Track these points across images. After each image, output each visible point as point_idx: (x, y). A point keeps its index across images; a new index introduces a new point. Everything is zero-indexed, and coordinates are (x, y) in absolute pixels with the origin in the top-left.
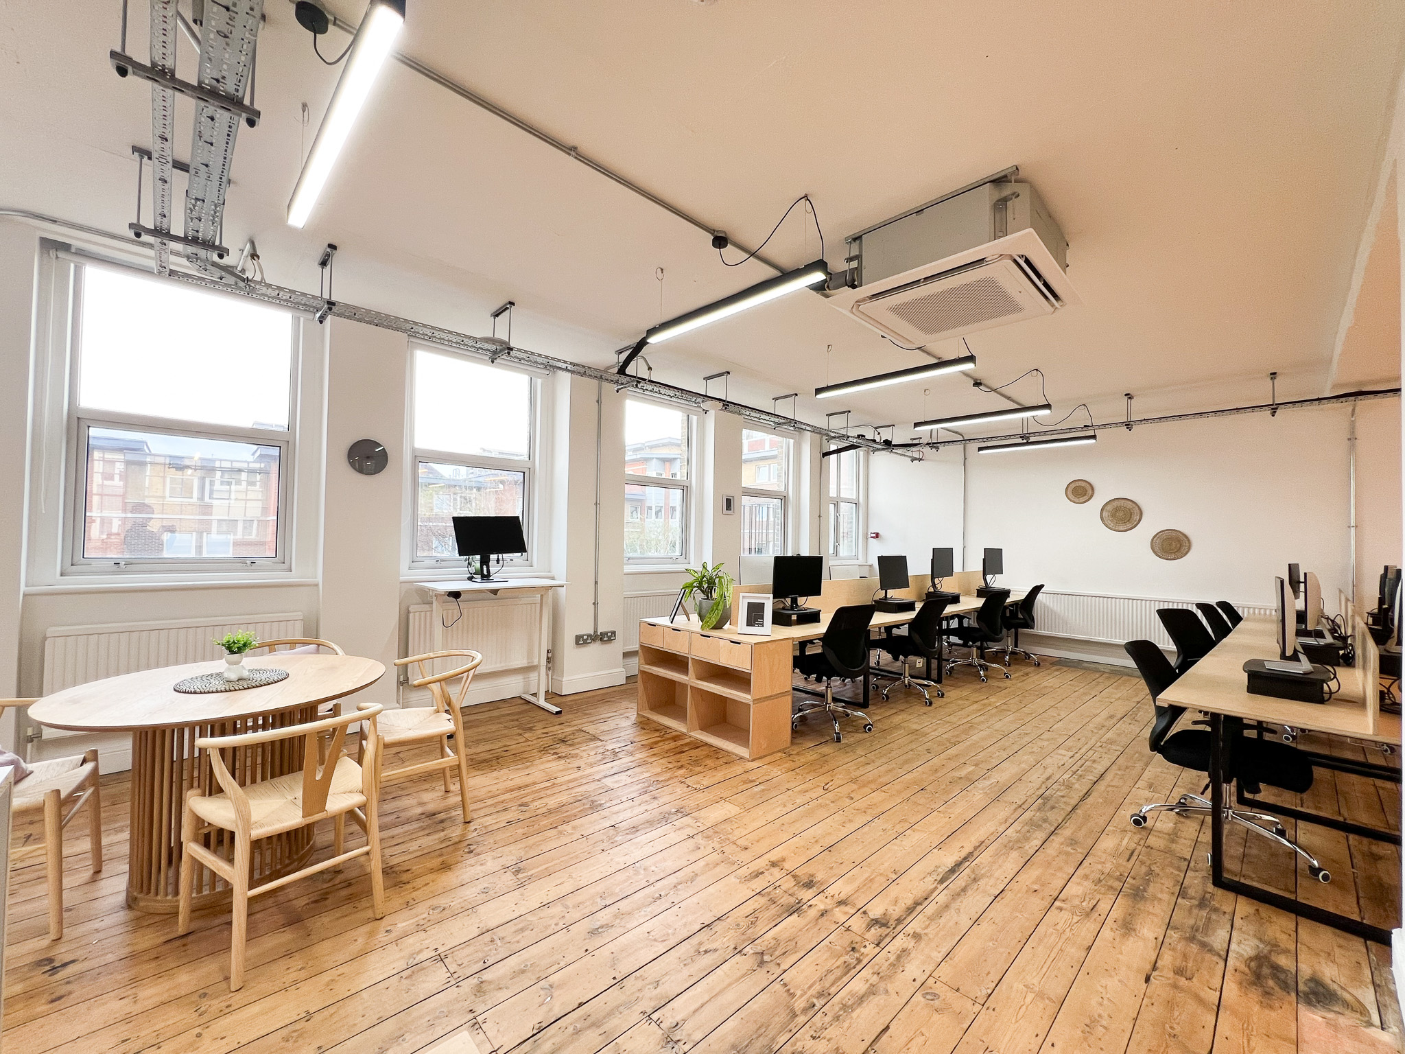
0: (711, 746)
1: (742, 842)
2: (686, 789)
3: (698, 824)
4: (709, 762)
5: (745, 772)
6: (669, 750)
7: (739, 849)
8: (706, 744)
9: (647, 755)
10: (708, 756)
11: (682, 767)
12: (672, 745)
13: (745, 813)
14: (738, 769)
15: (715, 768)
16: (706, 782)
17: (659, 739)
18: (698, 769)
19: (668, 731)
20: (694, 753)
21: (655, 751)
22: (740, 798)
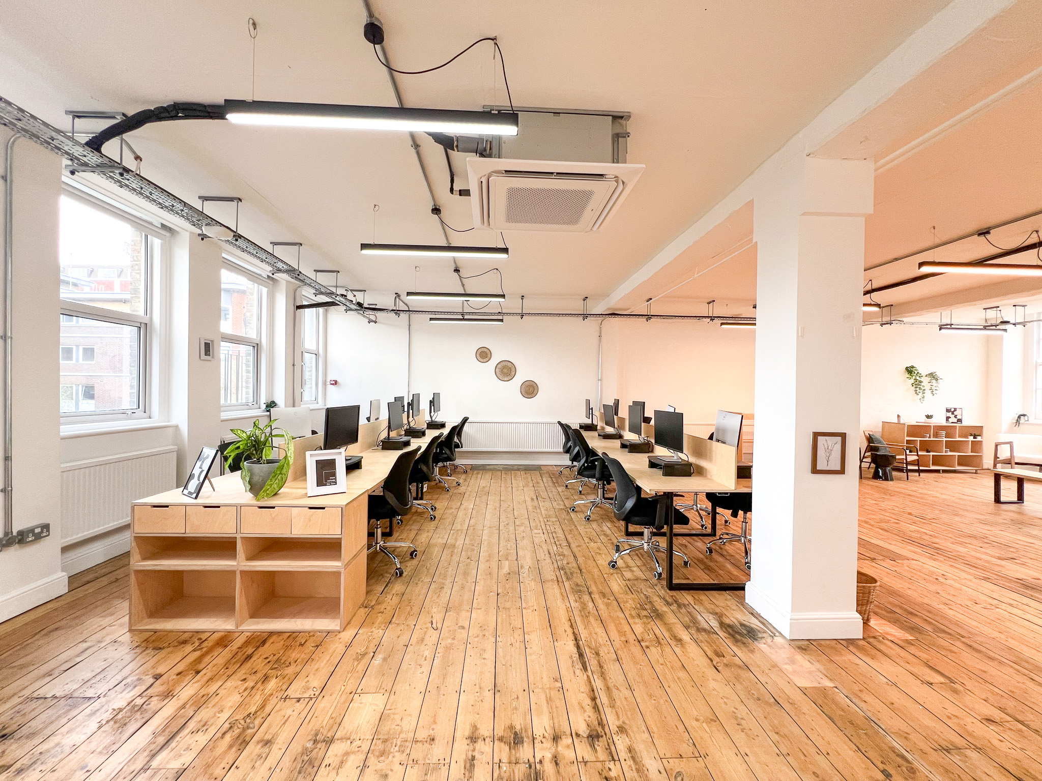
0: (280, 633)
1: (422, 735)
2: (299, 706)
3: (355, 744)
4: (294, 654)
5: (347, 647)
6: (228, 662)
7: (426, 745)
8: (271, 634)
9: (197, 685)
10: (287, 648)
11: (266, 678)
12: (226, 653)
13: (392, 696)
14: (336, 647)
15: (310, 660)
16: (316, 682)
17: (198, 654)
18: (290, 670)
19: (204, 637)
20: (267, 650)
21: (207, 673)
22: (370, 682)
